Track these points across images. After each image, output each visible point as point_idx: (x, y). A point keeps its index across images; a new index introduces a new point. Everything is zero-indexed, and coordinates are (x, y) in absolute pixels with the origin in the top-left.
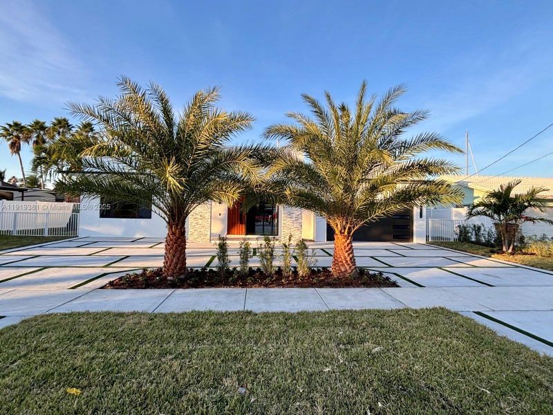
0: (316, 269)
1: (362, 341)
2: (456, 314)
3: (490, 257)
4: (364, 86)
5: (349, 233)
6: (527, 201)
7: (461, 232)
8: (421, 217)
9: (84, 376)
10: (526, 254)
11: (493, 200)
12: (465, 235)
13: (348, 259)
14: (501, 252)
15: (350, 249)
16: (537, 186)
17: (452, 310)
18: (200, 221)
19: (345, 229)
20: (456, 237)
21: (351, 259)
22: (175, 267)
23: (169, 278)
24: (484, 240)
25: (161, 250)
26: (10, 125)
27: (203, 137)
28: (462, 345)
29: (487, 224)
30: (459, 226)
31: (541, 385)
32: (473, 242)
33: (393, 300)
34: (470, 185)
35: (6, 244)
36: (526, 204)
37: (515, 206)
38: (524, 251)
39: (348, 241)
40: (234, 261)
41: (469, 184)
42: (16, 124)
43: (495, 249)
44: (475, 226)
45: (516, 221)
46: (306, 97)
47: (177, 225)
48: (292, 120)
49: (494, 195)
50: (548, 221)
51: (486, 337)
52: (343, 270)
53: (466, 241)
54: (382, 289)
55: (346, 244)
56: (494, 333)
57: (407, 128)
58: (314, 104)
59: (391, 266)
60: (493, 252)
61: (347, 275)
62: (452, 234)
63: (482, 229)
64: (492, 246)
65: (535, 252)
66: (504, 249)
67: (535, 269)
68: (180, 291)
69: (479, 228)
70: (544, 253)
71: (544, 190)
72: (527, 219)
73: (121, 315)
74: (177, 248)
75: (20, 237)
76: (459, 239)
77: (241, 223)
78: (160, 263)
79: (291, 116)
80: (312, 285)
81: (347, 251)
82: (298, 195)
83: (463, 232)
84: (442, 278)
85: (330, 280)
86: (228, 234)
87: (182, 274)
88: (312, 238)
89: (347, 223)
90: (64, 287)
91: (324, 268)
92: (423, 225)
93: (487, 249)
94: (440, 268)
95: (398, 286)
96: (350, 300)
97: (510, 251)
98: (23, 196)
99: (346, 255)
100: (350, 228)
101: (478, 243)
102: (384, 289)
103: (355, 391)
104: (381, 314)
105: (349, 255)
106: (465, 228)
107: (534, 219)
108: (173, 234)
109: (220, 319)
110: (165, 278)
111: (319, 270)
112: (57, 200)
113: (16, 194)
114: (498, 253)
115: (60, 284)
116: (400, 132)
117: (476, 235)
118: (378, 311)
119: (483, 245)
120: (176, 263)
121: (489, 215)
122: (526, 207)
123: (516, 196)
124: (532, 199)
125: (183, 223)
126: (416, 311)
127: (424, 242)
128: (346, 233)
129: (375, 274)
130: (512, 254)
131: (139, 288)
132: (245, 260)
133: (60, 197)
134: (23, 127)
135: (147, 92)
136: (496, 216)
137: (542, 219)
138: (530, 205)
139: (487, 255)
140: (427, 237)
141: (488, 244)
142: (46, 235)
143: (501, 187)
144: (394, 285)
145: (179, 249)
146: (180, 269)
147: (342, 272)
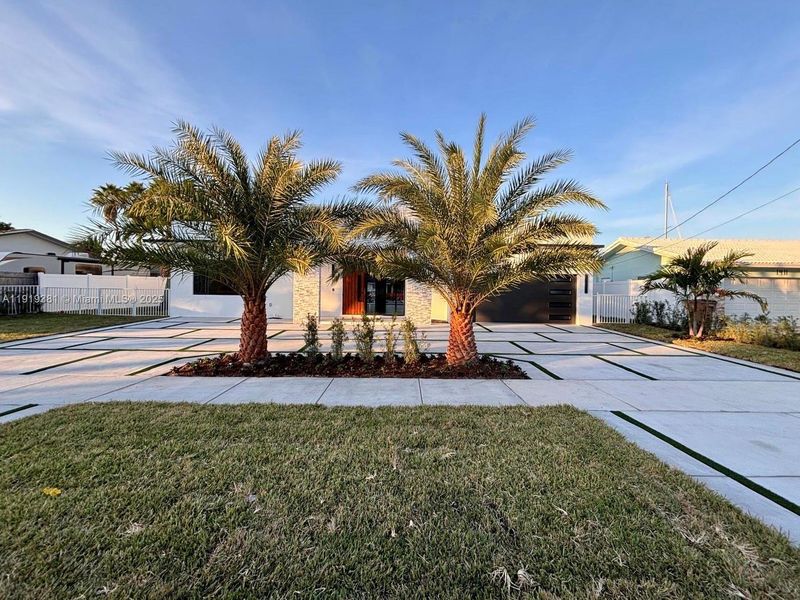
0: (429, 356)
1: (436, 445)
2: (584, 413)
3: (671, 343)
4: (483, 120)
5: (467, 311)
6: (723, 270)
7: (639, 311)
8: (586, 292)
9: (74, 474)
10: (720, 339)
11: (677, 269)
12: (644, 316)
13: (466, 343)
14: (686, 337)
15: (468, 331)
16: (737, 250)
17: (580, 409)
18: (307, 298)
19: (462, 305)
20: (633, 317)
21: (469, 343)
22: (252, 352)
23: (245, 364)
24: (667, 322)
25: (236, 331)
26: (104, 189)
27: (278, 191)
28: (564, 453)
29: (671, 301)
30: (637, 304)
31: (646, 507)
32: (654, 324)
33: (510, 395)
34: (656, 251)
35: (84, 325)
36: (722, 274)
37: (705, 276)
38: (718, 335)
39: (466, 321)
40: (326, 345)
41: (654, 249)
42: (111, 187)
43: (679, 333)
44: (656, 304)
45: (708, 297)
46: (406, 138)
47: (254, 301)
48: (399, 169)
49: (679, 262)
50: (751, 296)
51: (607, 444)
52: (459, 357)
53: (646, 323)
54: (504, 381)
55: (463, 325)
56: (621, 438)
57: (543, 174)
58: (417, 146)
59: (531, 353)
60: (676, 337)
61: (464, 363)
62: (627, 314)
63: (666, 307)
64: (678, 329)
65: (733, 336)
66: (691, 333)
67: (727, 358)
68: (254, 380)
69: (662, 306)
70: (745, 339)
71: (747, 255)
72: (724, 294)
73: (163, 405)
74: (254, 329)
75: (104, 317)
76: (637, 321)
77: (359, 301)
78: (235, 348)
79: (397, 163)
80: (418, 375)
81: (464, 334)
82: (393, 263)
83: (642, 311)
84: (591, 368)
85: (441, 370)
86: (344, 313)
87: (260, 360)
88: (446, 319)
89: (464, 298)
90: (121, 375)
91: (440, 354)
92: (589, 301)
93: (669, 333)
94: (595, 356)
95: (527, 378)
96: (456, 393)
97: (699, 335)
98: (113, 271)
99: (463, 338)
100: (468, 305)
101: (660, 325)
102: (508, 382)
103: (391, 505)
104: (481, 412)
105: (466, 338)
106: (644, 306)
107: (732, 293)
108: (250, 311)
109: (274, 413)
110: (241, 365)
111: (433, 357)
112: (152, 275)
113: (104, 267)
114: (682, 339)
115: (120, 370)
116: (535, 179)
117: (658, 314)
118: (481, 408)
119: (667, 327)
120: (254, 347)
121: (671, 289)
122: (722, 277)
123: (709, 263)
124: (732, 268)
125: (263, 299)
126: (531, 409)
127: (590, 324)
128: (463, 311)
129: (502, 363)
130: (701, 339)
131: (206, 376)
132: (338, 344)
133: (155, 270)
134: (118, 190)
135: (212, 139)
136: (680, 289)
137: (743, 294)
138: (726, 276)
139: (668, 340)
140: (594, 318)
141: (673, 327)
142: (134, 314)
143: (689, 251)
144: (524, 376)
145: (257, 330)
146: (258, 354)
147: (457, 359)
